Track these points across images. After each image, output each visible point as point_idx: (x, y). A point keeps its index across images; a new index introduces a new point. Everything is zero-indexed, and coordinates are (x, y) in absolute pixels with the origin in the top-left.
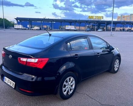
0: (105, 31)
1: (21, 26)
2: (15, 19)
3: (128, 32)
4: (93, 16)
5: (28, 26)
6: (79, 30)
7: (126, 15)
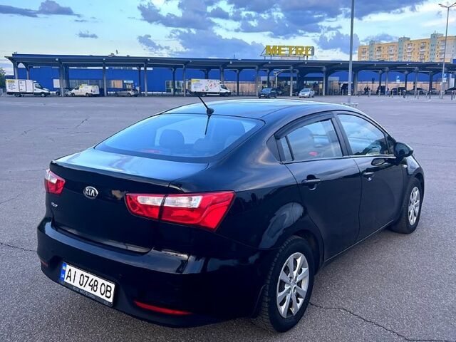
0: (321, 94)
1: (29, 82)
2: (10, 58)
3: (396, 98)
4: (280, 47)
5: (57, 83)
6: (238, 94)
7: (385, 42)
